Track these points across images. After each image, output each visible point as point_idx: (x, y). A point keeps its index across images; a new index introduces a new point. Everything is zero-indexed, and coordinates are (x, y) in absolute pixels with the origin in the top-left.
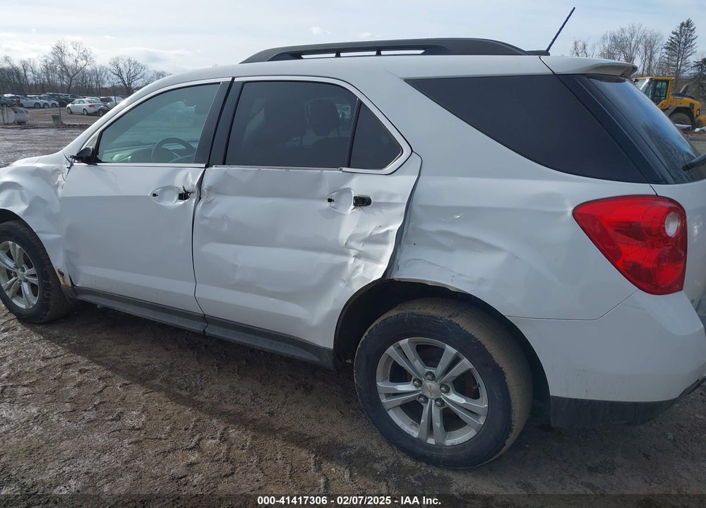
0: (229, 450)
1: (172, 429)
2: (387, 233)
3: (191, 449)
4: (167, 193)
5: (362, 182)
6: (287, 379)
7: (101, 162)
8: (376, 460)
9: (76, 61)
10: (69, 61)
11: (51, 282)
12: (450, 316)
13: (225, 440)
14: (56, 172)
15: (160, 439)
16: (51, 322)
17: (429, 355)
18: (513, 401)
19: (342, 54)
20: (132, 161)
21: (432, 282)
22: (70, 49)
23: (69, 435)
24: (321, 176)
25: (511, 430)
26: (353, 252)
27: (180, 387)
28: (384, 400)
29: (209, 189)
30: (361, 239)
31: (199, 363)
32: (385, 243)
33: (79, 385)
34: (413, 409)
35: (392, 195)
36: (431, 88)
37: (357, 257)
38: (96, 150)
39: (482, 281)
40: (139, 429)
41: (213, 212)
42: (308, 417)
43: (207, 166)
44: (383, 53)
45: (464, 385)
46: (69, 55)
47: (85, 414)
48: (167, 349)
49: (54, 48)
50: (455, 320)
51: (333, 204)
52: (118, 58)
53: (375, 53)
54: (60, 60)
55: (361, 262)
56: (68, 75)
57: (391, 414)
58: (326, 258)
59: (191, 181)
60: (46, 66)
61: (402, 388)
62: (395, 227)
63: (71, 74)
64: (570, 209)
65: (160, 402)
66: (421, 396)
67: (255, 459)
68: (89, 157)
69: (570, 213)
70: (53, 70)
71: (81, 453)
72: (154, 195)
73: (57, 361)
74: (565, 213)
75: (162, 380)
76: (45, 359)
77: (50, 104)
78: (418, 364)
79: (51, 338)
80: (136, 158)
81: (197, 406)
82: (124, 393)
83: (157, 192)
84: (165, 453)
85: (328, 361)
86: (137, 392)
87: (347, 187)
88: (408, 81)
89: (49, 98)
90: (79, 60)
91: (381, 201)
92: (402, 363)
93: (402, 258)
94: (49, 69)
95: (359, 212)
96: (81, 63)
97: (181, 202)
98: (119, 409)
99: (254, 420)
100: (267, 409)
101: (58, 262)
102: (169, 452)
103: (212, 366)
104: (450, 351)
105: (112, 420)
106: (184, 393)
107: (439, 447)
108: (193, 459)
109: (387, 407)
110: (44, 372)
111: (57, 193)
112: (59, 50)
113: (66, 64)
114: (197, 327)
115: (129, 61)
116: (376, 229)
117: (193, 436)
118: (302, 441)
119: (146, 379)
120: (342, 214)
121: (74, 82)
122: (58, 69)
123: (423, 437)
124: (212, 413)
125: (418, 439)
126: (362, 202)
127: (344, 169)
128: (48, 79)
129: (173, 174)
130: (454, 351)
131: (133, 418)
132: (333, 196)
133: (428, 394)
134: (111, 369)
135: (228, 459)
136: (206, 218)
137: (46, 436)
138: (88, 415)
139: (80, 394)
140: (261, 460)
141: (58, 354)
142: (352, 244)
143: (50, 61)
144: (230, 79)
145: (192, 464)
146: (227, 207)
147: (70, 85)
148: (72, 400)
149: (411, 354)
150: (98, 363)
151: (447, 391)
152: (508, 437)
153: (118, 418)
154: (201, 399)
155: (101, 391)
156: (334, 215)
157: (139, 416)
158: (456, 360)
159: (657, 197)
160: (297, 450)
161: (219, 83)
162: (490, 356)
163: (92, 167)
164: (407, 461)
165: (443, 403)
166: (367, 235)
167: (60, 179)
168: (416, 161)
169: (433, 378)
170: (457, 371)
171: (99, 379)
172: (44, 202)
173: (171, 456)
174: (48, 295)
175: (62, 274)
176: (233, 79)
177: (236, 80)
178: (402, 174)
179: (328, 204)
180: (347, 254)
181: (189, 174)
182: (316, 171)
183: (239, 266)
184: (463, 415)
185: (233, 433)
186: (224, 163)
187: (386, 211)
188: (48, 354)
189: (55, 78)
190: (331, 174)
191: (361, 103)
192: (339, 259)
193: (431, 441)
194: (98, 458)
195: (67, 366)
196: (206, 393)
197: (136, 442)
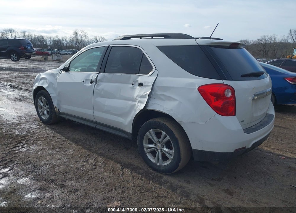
0: (96, 163)
1: (81, 156)
2: (146, 94)
3: (84, 161)
4: (87, 81)
5: (141, 78)
6: (122, 146)
7: (70, 71)
8: (141, 169)
9: (82, 37)
10: (79, 37)
11: (53, 110)
12: (164, 122)
13: (96, 160)
14: (57, 74)
15: (76, 158)
16: (52, 124)
17: (158, 135)
18: (181, 150)
19: (142, 38)
20: (80, 71)
21: (158, 110)
22: (80, 33)
23: (50, 154)
24: (130, 76)
25: (181, 160)
26: (137, 101)
27: (87, 145)
28: (145, 150)
29: (99, 80)
30: (140, 96)
31: (96, 139)
32: (145, 97)
33: (56, 142)
34: (154, 153)
35: (149, 83)
36: (164, 49)
37: (138, 102)
38: (69, 68)
39: (171, 110)
40: (71, 155)
41: (100, 87)
42: (124, 156)
43: (99, 73)
44: (154, 38)
45: (168, 145)
46: (79, 35)
47: (56, 150)
48: (87, 135)
49: (74, 32)
50: (165, 123)
51: (133, 85)
52: (97, 36)
53: (151, 38)
54: (76, 37)
55: (139, 104)
56: (78, 43)
57: (147, 154)
58: (130, 102)
59: (94, 77)
60: (71, 39)
61: (151, 146)
62: (148, 93)
63: (79, 42)
64: (197, 88)
65: (79, 149)
66: (156, 149)
67: (103, 166)
68: (67, 70)
69: (197, 89)
70: (73, 41)
71: (52, 159)
72: (83, 82)
73: (51, 135)
74: (196, 89)
75: (82, 143)
76: (48, 134)
77: (70, 53)
78: (155, 138)
79: (51, 129)
80: (82, 70)
81: (91, 151)
82: (69, 145)
83: (84, 81)
84: (76, 162)
85: (130, 137)
86: (73, 145)
87: (137, 80)
88: (157, 47)
89: (70, 51)
90: (83, 37)
91: (146, 84)
92: (151, 138)
93: (150, 103)
94: (72, 40)
95: (140, 88)
96: (84, 38)
97: (91, 84)
98: (66, 150)
99: (107, 156)
100: (112, 153)
101: (55, 104)
102: (78, 162)
103: (99, 140)
104: (164, 133)
105: (63, 152)
106: (88, 147)
107: (161, 166)
108: (84, 164)
109: (146, 152)
110: (47, 138)
111: (56, 81)
112: (76, 33)
113: (78, 38)
114: (94, 125)
115: (101, 37)
116: (143, 93)
117: (86, 158)
118: (119, 162)
119: (77, 142)
120: (135, 89)
121: (80, 45)
122: (75, 40)
123: (156, 163)
124: (94, 153)
125: (155, 163)
126: (141, 85)
127: (137, 74)
128: (71, 44)
129: (89, 75)
130: (165, 133)
131: (70, 152)
132: (134, 83)
133: (158, 148)
134: (67, 138)
135: (95, 165)
136: (97, 89)
137: (43, 154)
138: (57, 150)
139: (56, 144)
140: (105, 166)
141: (53, 133)
142: (137, 98)
143: (72, 37)
144: (108, 45)
145: (83, 165)
146: (103, 86)
147: (79, 46)
148: (53, 146)
149: (153, 134)
150: (63, 136)
151: (163, 147)
152: (180, 163)
153: (66, 151)
154: (93, 149)
155: (62, 144)
156: (133, 88)
157: (72, 152)
158: (165, 137)
159: (224, 84)
160: (117, 164)
161: (105, 47)
162: (174, 135)
163: (67, 73)
164: (151, 171)
165: (162, 151)
166: (141, 95)
167: (58, 77)
168: (157, 72)
169: (159, 143)
170: (166, 140)
171: (63, 141)
172: (53, 84)
173: (78, 163)
174: (52, 114)
175: (56, 108)
176: (109, 45)
177: (110, 46)
178: (152, 76)
179: (132, 85)
180: (136, 101)
181: (93, 75)
182: (129, 75)
183: (106, 105)
184: (167, 155)
185: (99, 159)
186: (104, 72)
187: (147, 88)
188: (49, 133)
189: (74, 43)
190: (133, 76)
191: (143, 54)
192: (134, 103)
193: (158, 164)
194: (57, 161)
195: (54, 137)
196: (95, 147)
197: (68, 158)
